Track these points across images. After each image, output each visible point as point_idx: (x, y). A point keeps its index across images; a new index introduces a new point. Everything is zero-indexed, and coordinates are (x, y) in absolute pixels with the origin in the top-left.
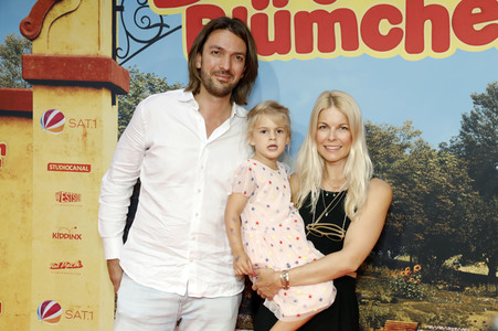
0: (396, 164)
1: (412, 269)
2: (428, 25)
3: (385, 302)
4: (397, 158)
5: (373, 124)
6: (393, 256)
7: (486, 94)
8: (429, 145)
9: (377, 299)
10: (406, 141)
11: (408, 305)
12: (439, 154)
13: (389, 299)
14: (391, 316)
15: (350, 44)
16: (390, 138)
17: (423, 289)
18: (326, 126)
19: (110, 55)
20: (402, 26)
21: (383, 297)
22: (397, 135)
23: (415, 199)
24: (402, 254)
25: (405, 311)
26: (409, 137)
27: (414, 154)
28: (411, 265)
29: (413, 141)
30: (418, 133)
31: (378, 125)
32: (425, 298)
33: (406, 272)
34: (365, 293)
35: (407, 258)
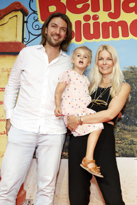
18: (102, 59)
19: (21, 41)
34: (135, 140)
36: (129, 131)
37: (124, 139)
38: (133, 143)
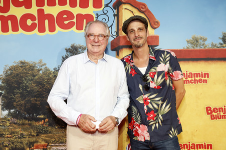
0: (37, 77)
1: (45, 121)
2: (47, 22)
3: (34, 136)
4: (37, 75)
5: (26, 61)
6: (36, 116)
7: (71, 48)
8: (50, 69)
9: (30, 135)
10: (40, 68)
11: (43, 136)
12: (54, 72)
13: (35, 134)
14: (36, 142)
15: (15, 29)
16: (34, 67)
17: (49, 129)
20: (36, 22)
21: (33, 134)
22: (37, 65)
23: (45, 91)
24: (40, 115)
25: (42, 139)
26: (41, 66)
27: (44, 73)
29: (43, 68)
30: (45, 64)
31: (28, 62)
32: (50, 132)
33: (42, 122)
34: (25, 133)
35: (42, 116)
36: (19, 125)
37: (14, 133)
38: (23, 137)
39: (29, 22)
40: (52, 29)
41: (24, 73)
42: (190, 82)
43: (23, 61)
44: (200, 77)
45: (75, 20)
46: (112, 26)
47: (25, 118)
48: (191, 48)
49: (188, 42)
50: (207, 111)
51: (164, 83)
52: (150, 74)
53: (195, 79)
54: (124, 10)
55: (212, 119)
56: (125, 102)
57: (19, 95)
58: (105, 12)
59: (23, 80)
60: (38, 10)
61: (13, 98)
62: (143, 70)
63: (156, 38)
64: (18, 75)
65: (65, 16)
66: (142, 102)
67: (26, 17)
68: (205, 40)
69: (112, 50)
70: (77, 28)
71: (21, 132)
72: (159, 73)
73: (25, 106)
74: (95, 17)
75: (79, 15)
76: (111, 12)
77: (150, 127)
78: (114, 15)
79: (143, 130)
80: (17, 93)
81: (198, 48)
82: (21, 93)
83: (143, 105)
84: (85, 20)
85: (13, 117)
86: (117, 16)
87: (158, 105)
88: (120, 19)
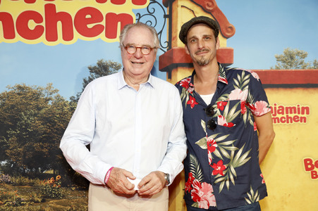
0: (43, 111)
1: (55, 179)
2: (59, 24)
3: (37, 202)
4: (43, 107)
5: (27, 86)
6: (42, 171)
7: (97, 66)
8: (64, 98)
9: (31, 201)
10: (49, 96)
11: (52, 203)
12: (70, 104)
13: (40, 200)
15: (9, 35)
16: (39, 95)
17: (62, 191)
20: (43, 24)
21: (36, 199)
22: (43, 92)
23: (56, 133)
24: (48, 169)
25: (50, 206)
26: (51, 94)
27: (54, 104)
28: (54, 176)
29: (53, 96)
30: (56, 91)
31: (30, 86)
32: (64, 197)
33: (51, 181)
34: (24, 198)
35: (51, 172)
36: (14, 185)
37: (6, 198)
38: (20, 203)
39: (32, 25)
40: (68, 36)
41: (24, 104)
42: (281, 120)
43: (22, 86)
44: (295, 112)
45: (103, 23)
46: (161, 32)
47: (25, 175)
48: (282, 69)
49: (278, 59)
50: (306, 165)
51: (239, 119)
52: (218, 104)
53: (287, 116)
54: (179, 8)
55: (313, 178)
56: (180, 150)
57: (15, 138)
58: (151, 11)
59: (21, 115)
60: (46, 6)
61: (5, 143)
62: (207, 99)
63: (230, 52)
64: (13, 107)
65: (88, 16)
66: (204, 147)
67: (26, 16)
68: (304, 56)
69: (161, 70)
70: (108, 36)
71: (18, 196)
72: (232, 103)
73: (25, 155)
74: (135, 18)
75: (110, 16)
76: (160, 12)
77: (216, 186)
78: (165, 16)
79: (206, 192)
80: (11, 136)
81: (293, 69)
82: (18, 136)
83: (206, 152)
84: (119, 23)
85: (5, 173)
86: (169, 17)
87: (229, 152)
88: (174, 21)
